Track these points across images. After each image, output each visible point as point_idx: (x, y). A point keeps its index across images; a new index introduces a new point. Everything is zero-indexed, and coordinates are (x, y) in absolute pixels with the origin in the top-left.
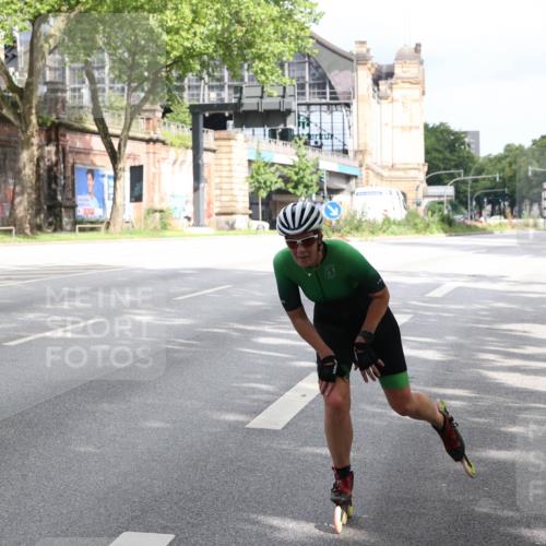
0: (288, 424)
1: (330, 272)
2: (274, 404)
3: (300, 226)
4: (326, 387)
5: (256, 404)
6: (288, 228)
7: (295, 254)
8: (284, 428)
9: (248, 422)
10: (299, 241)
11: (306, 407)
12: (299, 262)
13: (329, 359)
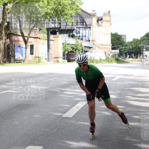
0: (74, 116)
1: (90, 73)
2: (69, 111)
3: (82, 61)
4: (89, 102)
5: (65, 110)
6: (79, 61)
7: (81, 68)
8: (72, 117)
9: (63, 115)
10: (82, 65)
11: (79, 111)
12: (82, 70)
13: (90, 95)
